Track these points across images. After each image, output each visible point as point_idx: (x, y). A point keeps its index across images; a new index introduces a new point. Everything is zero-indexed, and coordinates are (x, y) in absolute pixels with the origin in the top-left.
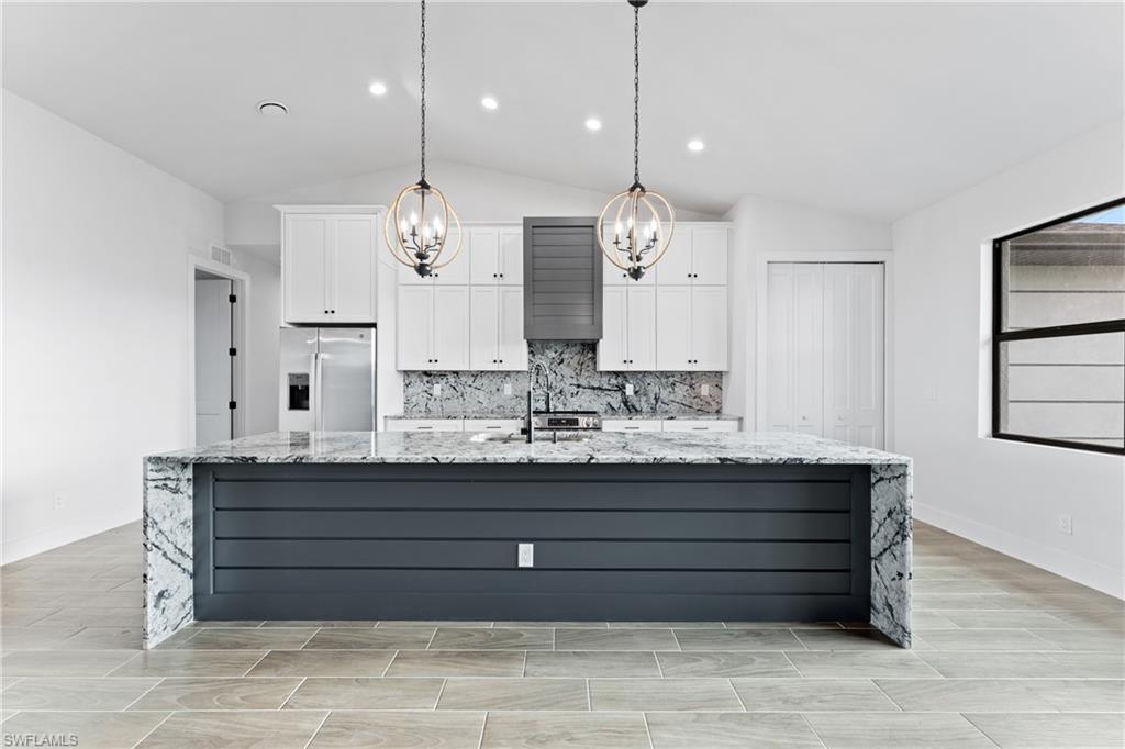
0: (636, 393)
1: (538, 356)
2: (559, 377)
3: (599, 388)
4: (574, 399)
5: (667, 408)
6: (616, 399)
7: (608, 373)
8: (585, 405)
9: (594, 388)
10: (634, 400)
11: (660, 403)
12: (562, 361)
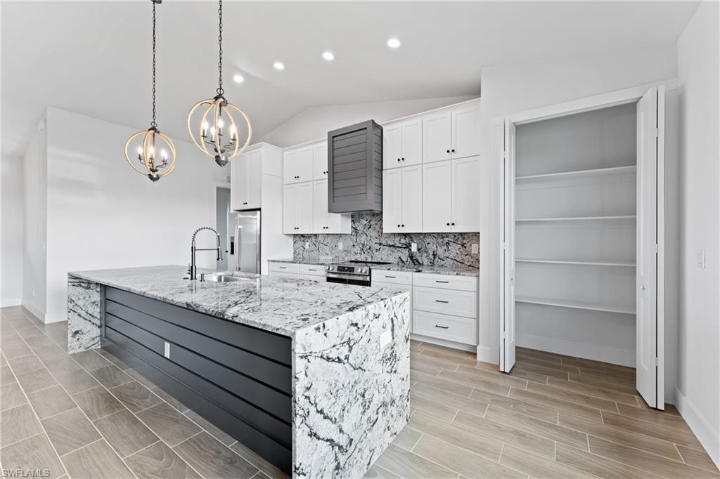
0: (419, 250)
1: (357, 224)
2: (369, 237)
3: (394, 246)
4: (377, 253)
5: (442, 263)
6: (404, 255)
7: (399, 234)
8: (384, 258)
9: (390, 246)
10: (418, 256)
11: (437, 259)
12: (370, 227)
